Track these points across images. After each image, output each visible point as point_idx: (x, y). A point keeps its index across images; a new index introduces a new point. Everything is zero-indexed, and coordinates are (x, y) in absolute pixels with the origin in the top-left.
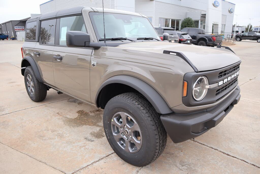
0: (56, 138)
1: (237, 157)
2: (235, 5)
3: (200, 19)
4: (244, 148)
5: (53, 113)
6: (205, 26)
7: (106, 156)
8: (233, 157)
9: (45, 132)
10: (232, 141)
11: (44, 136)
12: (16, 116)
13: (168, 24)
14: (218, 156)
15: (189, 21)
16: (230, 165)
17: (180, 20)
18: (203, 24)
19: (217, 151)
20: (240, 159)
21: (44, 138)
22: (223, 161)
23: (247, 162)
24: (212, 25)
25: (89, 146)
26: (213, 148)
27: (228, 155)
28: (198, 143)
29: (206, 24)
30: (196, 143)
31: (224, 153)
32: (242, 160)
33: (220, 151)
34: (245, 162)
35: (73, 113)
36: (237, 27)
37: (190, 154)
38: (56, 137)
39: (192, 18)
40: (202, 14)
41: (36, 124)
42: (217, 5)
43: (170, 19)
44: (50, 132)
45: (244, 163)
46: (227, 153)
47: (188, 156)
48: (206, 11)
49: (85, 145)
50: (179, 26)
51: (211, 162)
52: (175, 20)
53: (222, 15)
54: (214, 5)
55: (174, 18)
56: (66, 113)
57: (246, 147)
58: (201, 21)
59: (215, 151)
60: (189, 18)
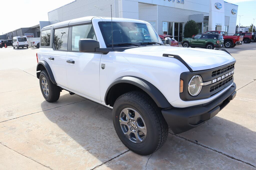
0: (61, 143)
1: (242, 160)
2: (238, 6)
3: (203, 21)
4: (249, 151)
5: (58, 117)
6: (208, 28)
7: (109, 160)
8: (237, 160)
9: (50, 136)
10: (237, 144)
11: (49, 141)
12: (23, 121)
13: (172, 28)
14: (222, 159)
15: (192, 23)
16: (235, 168)
17: (183, 23)
18: (206, 26)
19: (221, 154)
20: (246, 163)
21: (49, 143)
22: (227, 165)
23: (253, 166)
24: (216, 26)
25: (92, 150)
26: (217, 151)
27: (232, 158)
28: (202, 146)
29: (209, 26)
30: (200, 146)
31: (228, 156)
32: (247, 163)
33: (224, 154)
34: (251, 165)
35: (77, 117)
36: (241, 27)
37: (193, 157)
38: (61, 141)
39: (195, 21)
40: (205, 17)
41: (41, 129)
42: (220, 8)
43: (173, 23)
44: (55, 136)
45: (249, 167)
46: (231, 156)
47: (191, 159)
48: (209, 13)
49: (89, 149)
50: (183, 28)
51: (215, 165)
52: (178, 23)
53: (225, 16)
54: (216, 7)
55: (177, 21)
56: (71, 117)
57: (252, 150)
58: (204, 23)
59: (219, 154)
60: (192, 20)
